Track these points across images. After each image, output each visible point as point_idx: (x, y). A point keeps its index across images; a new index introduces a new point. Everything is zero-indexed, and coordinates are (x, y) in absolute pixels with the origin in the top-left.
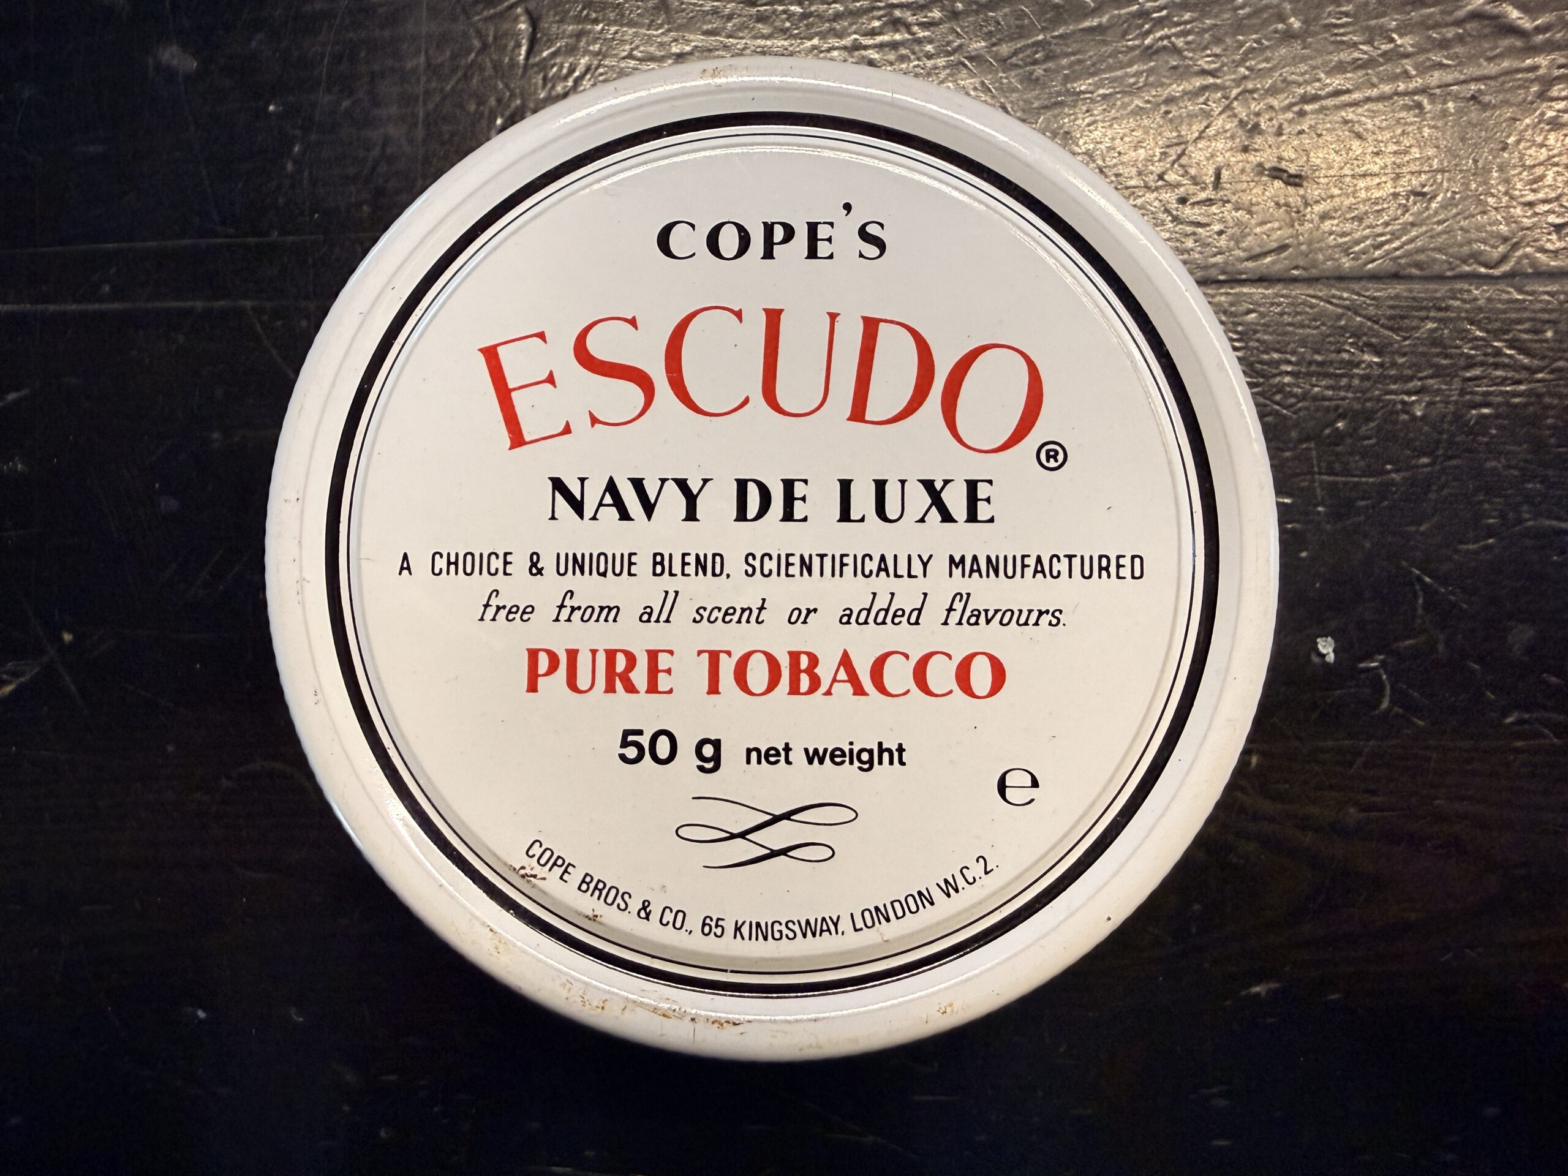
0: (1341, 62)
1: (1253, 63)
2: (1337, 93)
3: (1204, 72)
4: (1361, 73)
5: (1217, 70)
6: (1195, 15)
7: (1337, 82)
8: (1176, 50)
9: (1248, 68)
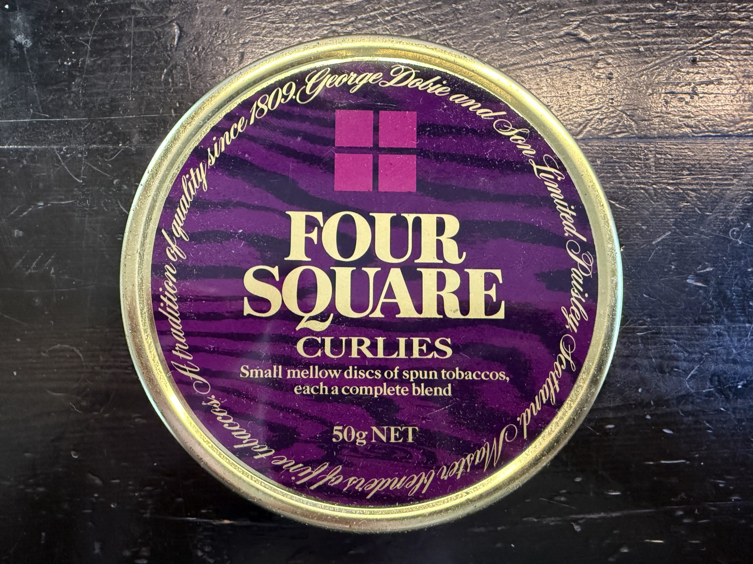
0: (515, 52)
4: (523, 56)
7: (514, 60)
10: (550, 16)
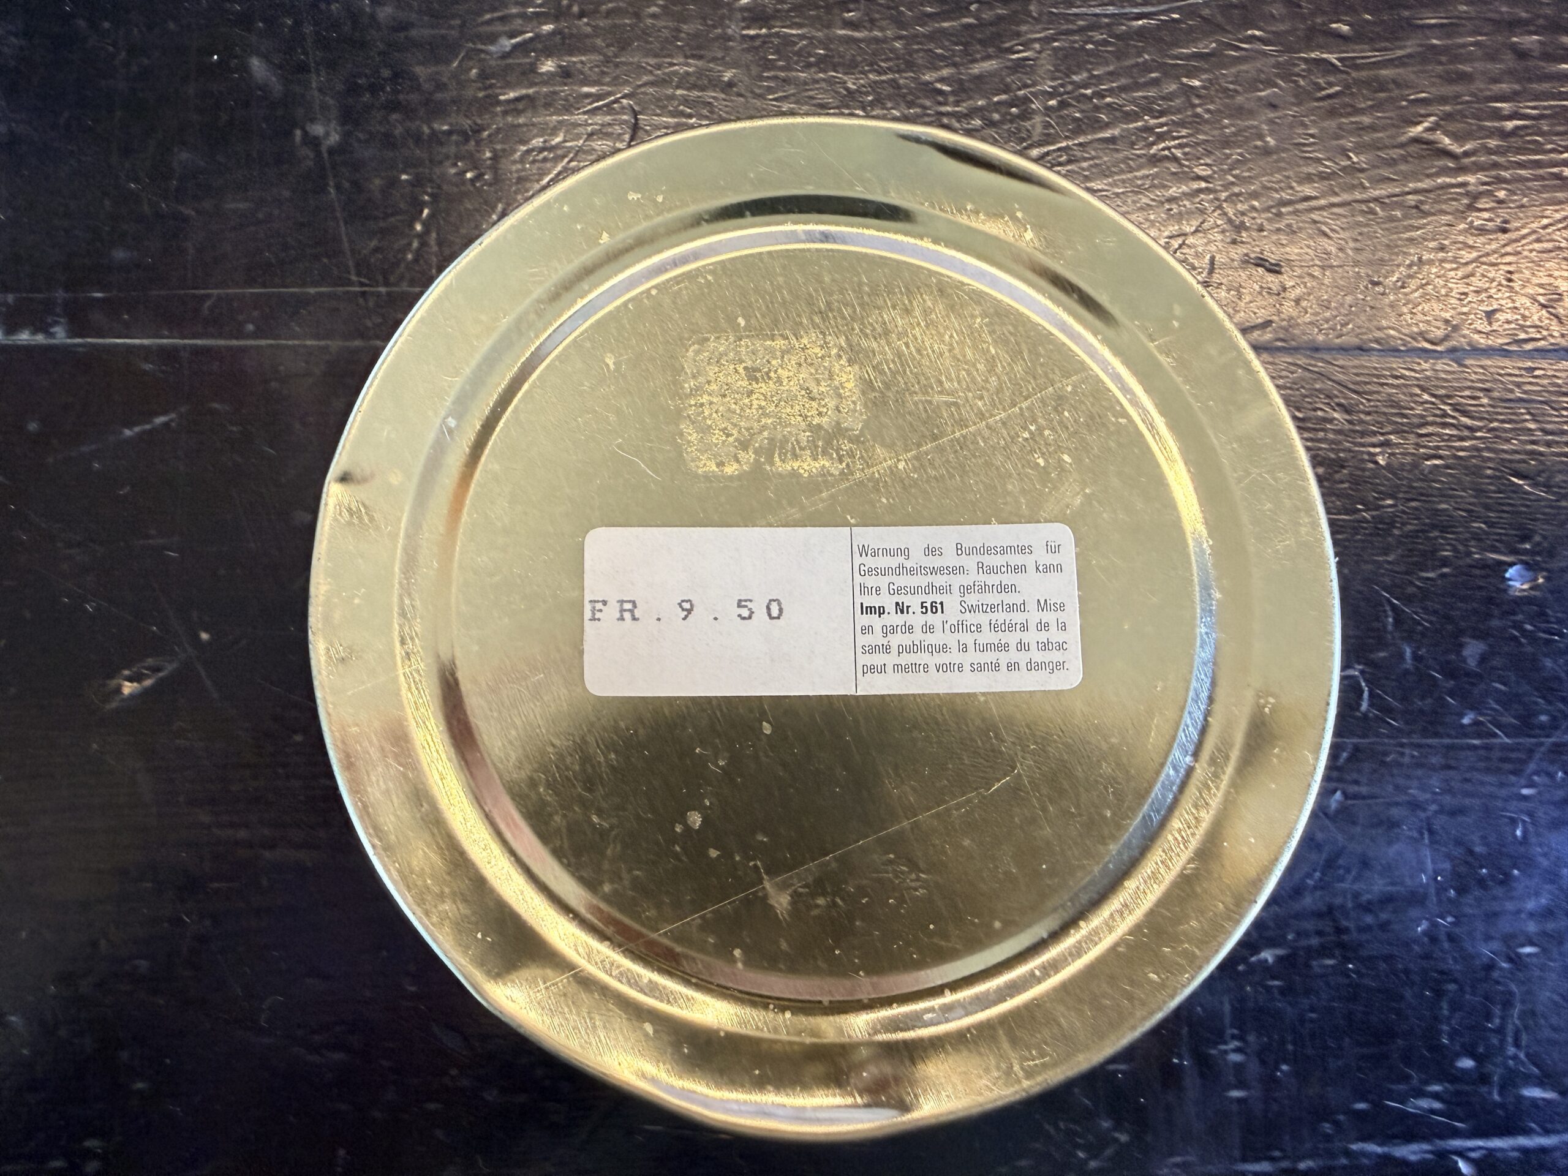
0: (1309, 174)
1: (1238, 172)
2: (1307, 199)
3: (1199, 178)
4: (1326, 183)
5: (1210, 176)
6: (1189, 131)
7: (1308, 190)
8: (1175, 159)
9: (1234, 176)
10: (1378, 106)
